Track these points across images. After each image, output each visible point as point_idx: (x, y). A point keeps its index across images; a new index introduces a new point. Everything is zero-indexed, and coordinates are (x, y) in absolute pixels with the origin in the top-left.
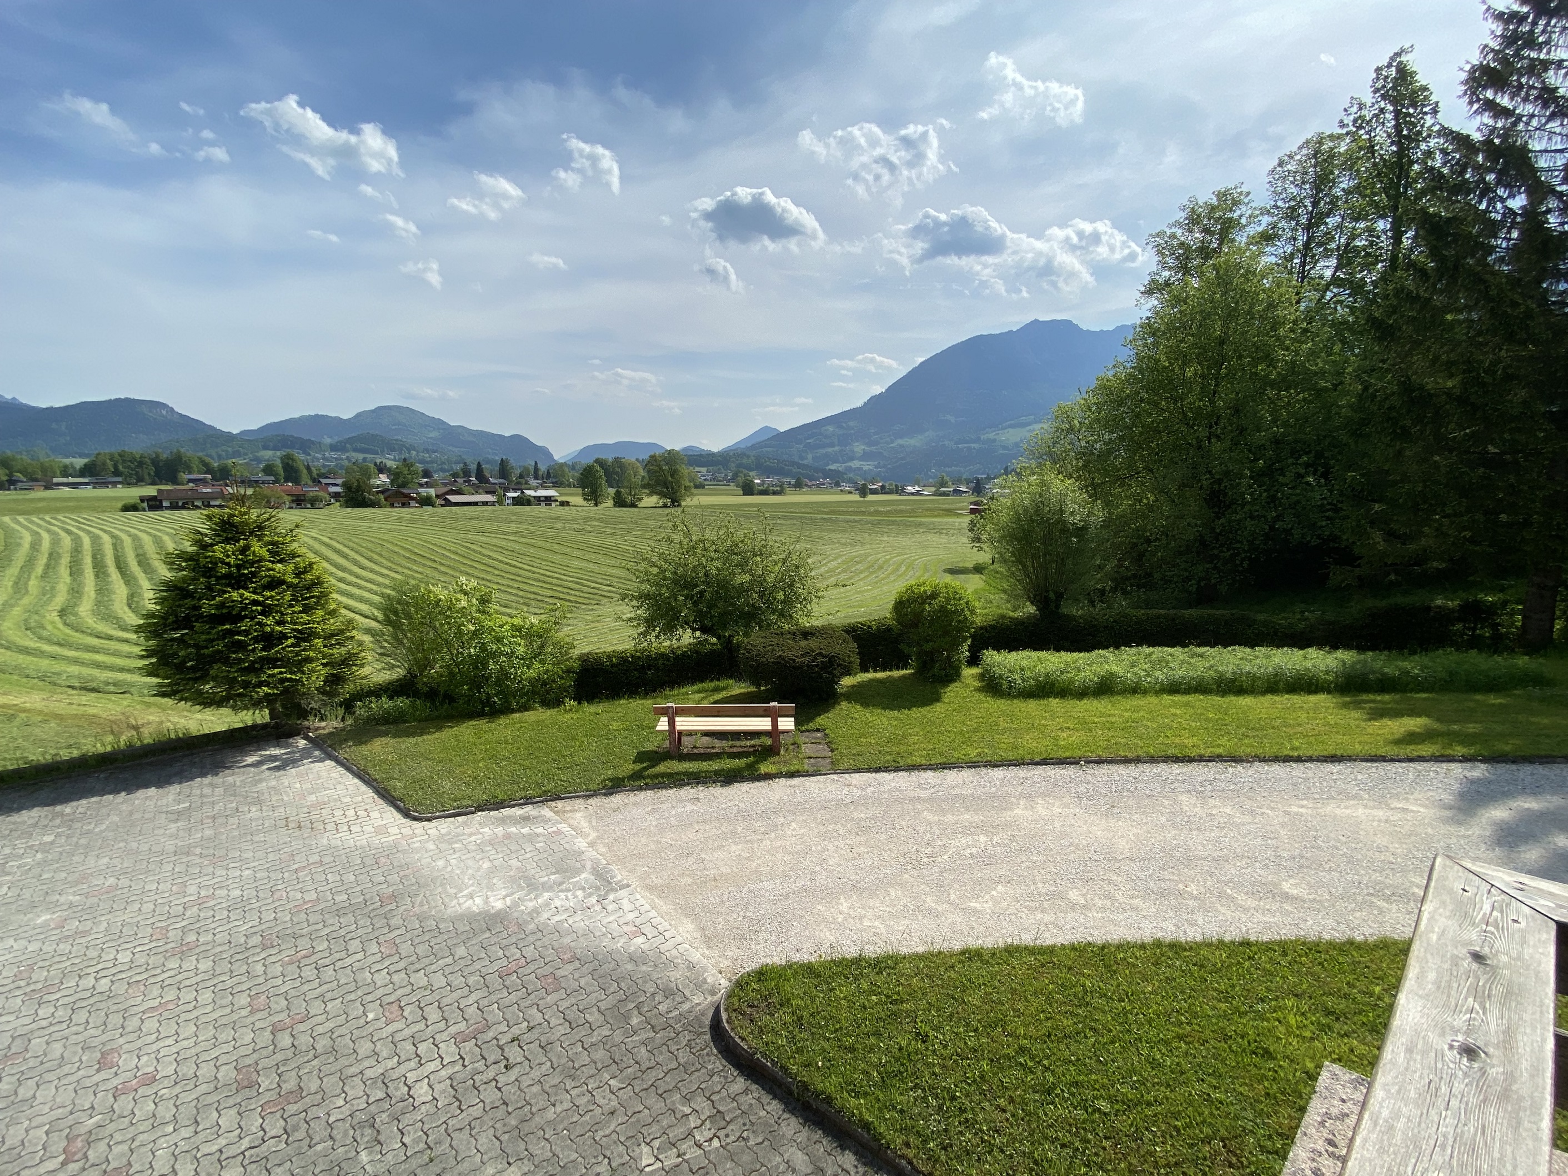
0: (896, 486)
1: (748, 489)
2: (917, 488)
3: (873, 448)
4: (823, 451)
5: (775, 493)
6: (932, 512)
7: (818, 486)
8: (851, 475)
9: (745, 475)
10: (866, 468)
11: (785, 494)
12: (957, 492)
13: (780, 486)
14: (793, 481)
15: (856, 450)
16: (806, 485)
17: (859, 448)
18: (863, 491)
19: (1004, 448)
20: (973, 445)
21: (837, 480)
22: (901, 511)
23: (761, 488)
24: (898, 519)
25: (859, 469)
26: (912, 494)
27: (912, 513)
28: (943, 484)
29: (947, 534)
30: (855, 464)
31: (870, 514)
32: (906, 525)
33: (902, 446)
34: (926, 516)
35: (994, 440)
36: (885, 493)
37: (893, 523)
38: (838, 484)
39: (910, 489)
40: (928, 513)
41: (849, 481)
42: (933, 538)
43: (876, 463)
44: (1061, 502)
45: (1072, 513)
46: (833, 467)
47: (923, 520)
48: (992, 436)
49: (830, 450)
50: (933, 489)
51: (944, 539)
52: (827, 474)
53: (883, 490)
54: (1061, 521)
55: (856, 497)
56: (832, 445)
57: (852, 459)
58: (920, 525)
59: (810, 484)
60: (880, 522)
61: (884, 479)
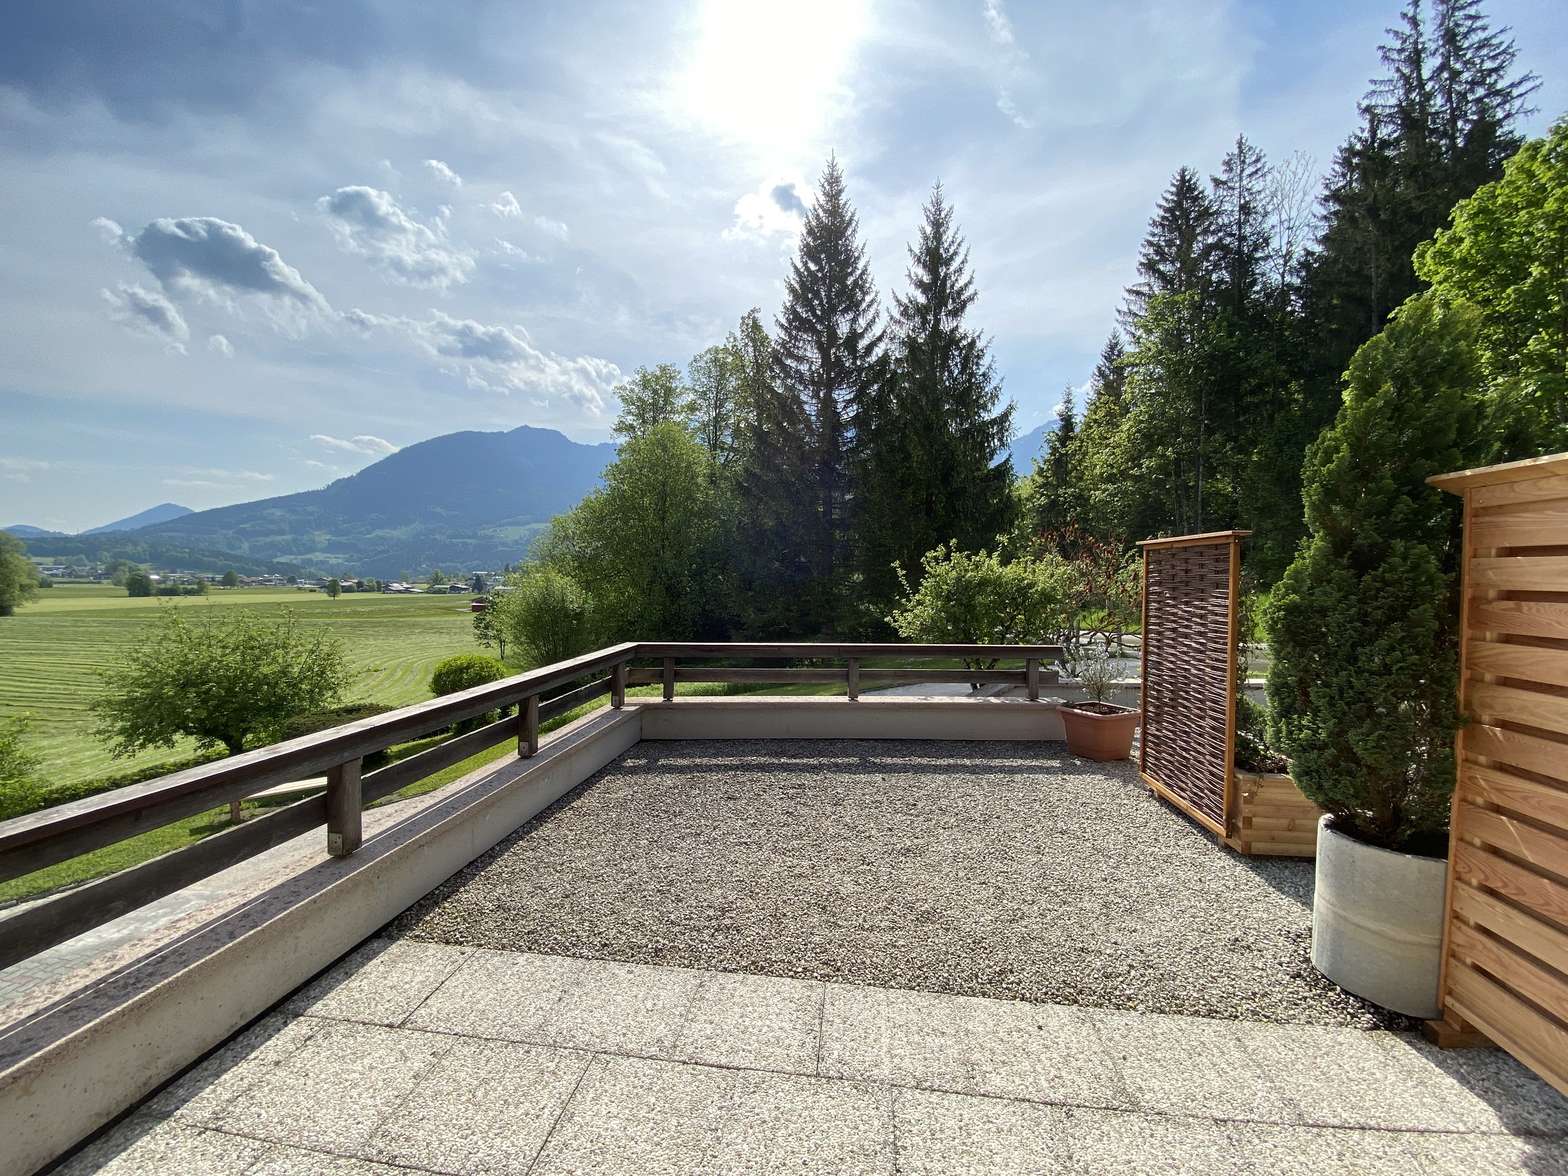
0: (378, 582)
1: (139, 588)
2: (406, 585)
3: (343, 539)
4: (269, 539)
5: (188, 593)
6: (427, 610)
7: (260, 583)
8: (312, 570)
9: (131, 570)
10: (333, 561)
11: (207, 594)
12: (454, 589)
13: (198, 583)
14: (219, 577)
15: (317, 539)
16: (242, 582)
17: (322, 538)
18: (333, 589)
19: (505, 544)
20: (469, 541)
21: (291, 577)
22: (388, 611)
23: (162, 586)
24: (385, 620)
25: (322, 562)
26: (400, 592)
27: (402, 613)
28: (437, 580)
29: (448, 633)
30: (317, 556)
31: (347, 615)
32: (396, 626)
33: (381, 538)
34: (421, 616)
35: (493, 537)
36: (362, 591)
37: (380, 624)
38: (292, 581)
39: (396, 586)
40: (423, 612)
41: (310, 577)
42: (433, 639)
43: (347, 556)
44: (563, 594)
45: (571, 602)
46: (282, 560)
47: (418, 619)
48: (489, 532)
49: (279, 538)
50: (426, 586)
51: (445, 639)
52: (273, 569)
53: (360, 587)
54: (564, 609)
55: (324, 596)
56: (282, 532)
57: (312, 550)
58: (414, 625)
59: (246, 579)
60: (361, 624)
61: (359, 574)
